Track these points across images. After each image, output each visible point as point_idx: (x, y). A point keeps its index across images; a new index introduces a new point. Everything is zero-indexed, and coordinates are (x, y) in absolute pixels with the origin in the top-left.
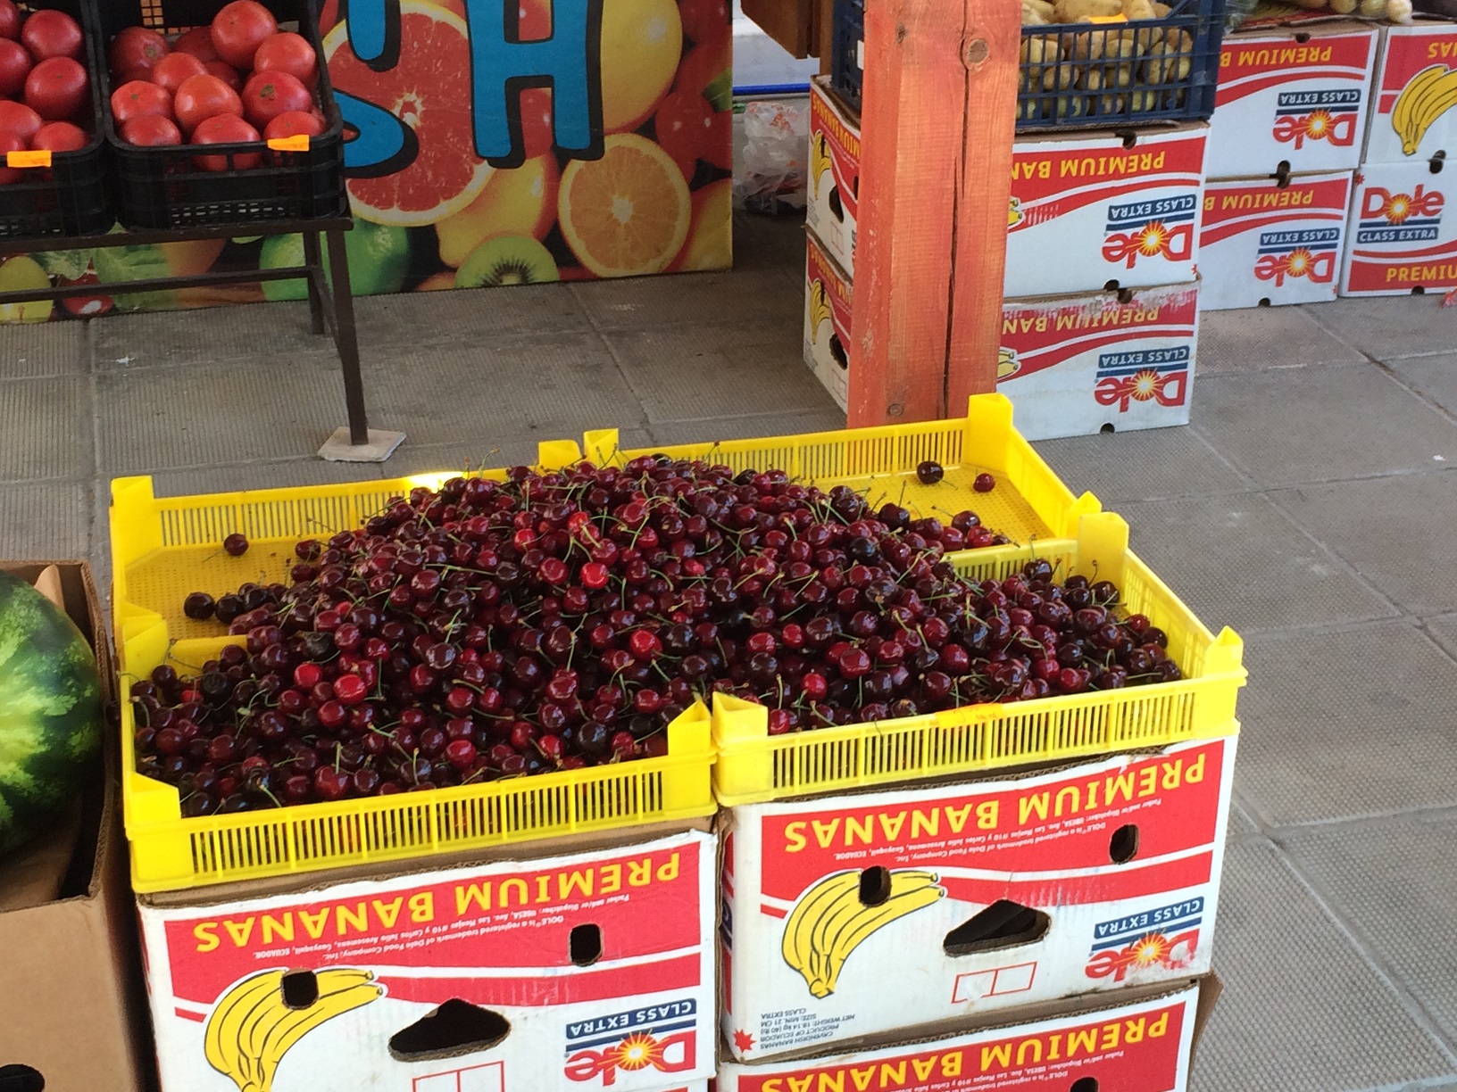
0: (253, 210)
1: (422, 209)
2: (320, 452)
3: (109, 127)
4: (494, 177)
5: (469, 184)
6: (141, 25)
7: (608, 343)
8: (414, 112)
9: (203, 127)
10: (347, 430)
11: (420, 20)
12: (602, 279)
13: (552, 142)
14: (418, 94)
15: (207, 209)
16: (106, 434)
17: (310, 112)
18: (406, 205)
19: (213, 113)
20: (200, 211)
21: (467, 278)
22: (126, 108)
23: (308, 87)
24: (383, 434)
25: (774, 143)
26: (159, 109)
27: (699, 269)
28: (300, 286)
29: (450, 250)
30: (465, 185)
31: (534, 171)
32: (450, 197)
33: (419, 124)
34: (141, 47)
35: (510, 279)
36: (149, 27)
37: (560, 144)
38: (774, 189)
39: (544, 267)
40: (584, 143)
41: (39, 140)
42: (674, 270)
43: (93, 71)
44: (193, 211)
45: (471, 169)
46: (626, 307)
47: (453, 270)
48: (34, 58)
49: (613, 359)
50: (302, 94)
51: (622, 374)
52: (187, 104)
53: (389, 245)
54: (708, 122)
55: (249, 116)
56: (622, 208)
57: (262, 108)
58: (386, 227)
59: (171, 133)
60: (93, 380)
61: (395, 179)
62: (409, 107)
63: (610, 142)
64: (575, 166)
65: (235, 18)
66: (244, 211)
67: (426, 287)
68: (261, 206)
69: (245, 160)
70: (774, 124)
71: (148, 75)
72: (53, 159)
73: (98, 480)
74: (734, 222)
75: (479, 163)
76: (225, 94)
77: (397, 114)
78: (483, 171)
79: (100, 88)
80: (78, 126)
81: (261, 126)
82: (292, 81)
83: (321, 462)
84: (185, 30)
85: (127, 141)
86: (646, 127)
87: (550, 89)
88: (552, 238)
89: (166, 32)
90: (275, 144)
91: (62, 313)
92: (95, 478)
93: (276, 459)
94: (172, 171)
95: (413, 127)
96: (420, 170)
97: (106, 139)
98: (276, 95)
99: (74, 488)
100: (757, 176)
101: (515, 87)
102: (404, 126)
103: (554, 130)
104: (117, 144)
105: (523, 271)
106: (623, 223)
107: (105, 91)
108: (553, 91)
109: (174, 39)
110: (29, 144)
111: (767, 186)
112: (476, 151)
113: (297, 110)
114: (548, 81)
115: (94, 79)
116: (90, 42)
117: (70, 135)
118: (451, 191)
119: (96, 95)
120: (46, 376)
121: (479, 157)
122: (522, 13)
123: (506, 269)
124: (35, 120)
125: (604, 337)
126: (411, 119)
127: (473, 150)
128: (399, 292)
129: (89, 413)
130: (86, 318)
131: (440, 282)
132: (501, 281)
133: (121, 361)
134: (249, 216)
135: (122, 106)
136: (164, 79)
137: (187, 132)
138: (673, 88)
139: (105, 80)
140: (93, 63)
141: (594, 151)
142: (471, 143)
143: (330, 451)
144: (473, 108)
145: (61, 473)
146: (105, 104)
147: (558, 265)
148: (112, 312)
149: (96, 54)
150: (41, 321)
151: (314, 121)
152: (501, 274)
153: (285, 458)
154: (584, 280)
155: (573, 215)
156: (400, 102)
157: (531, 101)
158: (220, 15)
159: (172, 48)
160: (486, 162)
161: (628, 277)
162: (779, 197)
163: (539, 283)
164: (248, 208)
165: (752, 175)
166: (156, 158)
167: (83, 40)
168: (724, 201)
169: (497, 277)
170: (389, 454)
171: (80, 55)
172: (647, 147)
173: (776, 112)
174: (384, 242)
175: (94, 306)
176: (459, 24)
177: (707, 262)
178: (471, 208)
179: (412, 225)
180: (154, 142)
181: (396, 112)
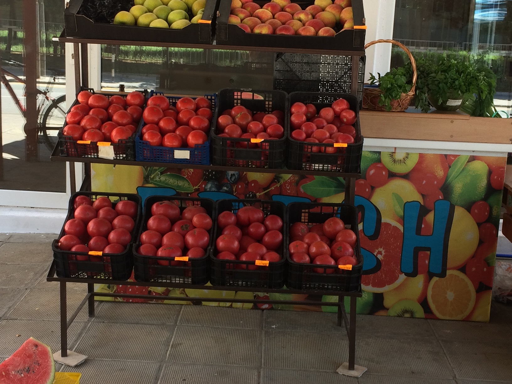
0: (329, 287)
1: (379, 287)
2: (337, 371)
3: (288, 255)
4: (406, 280)
5: (397, 281)
6: (301, 221)
7: (441, 344)
8: (381, 254)
9: (317, 258)
10: (348, 364)
11: (388, 225)
12: (441, 320)
13: (428, 270)
14: (383, 249)
15: (315, 285)
16: (266, 352)
17: (352, 257)
18: (374, 286)
19: (321, 254)
20: (312, 285)
21: (392, 312)
22: (293, 249)
23: (353, 248)
24: (360, 367)
25: (507, 278)
26: (304, 250)
27: (477, 321)
28: (336, 309)
29: (387, 302)
30: (396, 281)
31: (420, 279)
32: (390, 284)
33: (382, 258)
34: (300, 229)
35: (407, 315)
36: (303, 222)
37: (430, 271)
38: (506, 294)
39: (420, 312)
40: (439, 271)
41: (266, 257)
42: (467, 320)
43: (285, 236)
44: (310, 285)
45: (398, 276)
46: (448, 331)
47: (388, 309)
48: (267, 230)
49: (443, 351)
50: (351, 250)
51: (446, 357)
52: (313, 250)
53: (366, 298)
54: (485, 269)
55: (333, 256)
56: (450, 296)
57: (337, 253)
58: (366, 292)
59: (307, 259)
60: (263, 333)
61: (372, 276)
62: (380, 253)
63: (449, 272)
64: (435, 279)
65: (332, 223)
66: (326, 287)
67: (377, 314)
68: (332, 286)
69: (330, 271)
70: (507, 270)
71: (302, 239)
72: (269, 264)
73: (262, 369)
74: (491, 305)
75: (401, 274)
76: (326, 248)
77: (375, 255)
78: (402, 277)
79: (286, 241)
80: (278, 253)
81: (336, 260)
82: (348, 246)
83: (337, 374)
84: (314, 224)
85: (293, 260)
86: (463, 269)
87: (429, 252)
88: (424, 303)
89: (308, 224)
90: (340, 266)
91: (256, 307)
92: (261, 368)
93: (322, 371)
94: (306, 271)
95: (380, 259)
96: (380, 274)
97: (287, 259)
98: (342, 250)
99: (254, 371)
100: (499, 288)
101: (417, 250)
102: (377, 259)
103: (429, 265)
104: (290, 261)
105: (412, 313)
106: (450, 301)
107: (288, 242)
108: (430, 253)
109: (311, 226)
110: (262, 258)
111: (503, 292)
112: (401, 270)
113: (348, 255)
114: (429, 249)
115: (285, 238)
116: (285, 226)
117: (275, 256)
118: (390, 283)
119: (285, 244)
120: (248, 329)
121: (402, 272)
122: (423, 226)
123: (406, 311)
124: (264, 250)
125: (440, 342)
126: (380, 257)
127: (400, 269)
128: (367, 315)
129: (261, 344)
130: (263, 310)
131: (382, 313)
132: (404, 315)
133: (273, 326)
134: (328, 288)
135: (292, 248)
136: (307, 240)
137: (312, 260)
138: (474, 256)
139: (288, 239)
140: (285, 233)
141: (442, 275)
142: (399, 267)
143: (341, 371)
144: (402, 255)
145: (250, 364)
146: (287, 247)
147: (425, 313)
148: (271, 309)
149: (286, 231)
150: (249, 309)
151: (354, 260)
152: (404, 313)
153: (325, 371)
154: (433, 319)
155: (432, 296)
156: (377, 251)
157: (422, 255)
158: (327, 221)
159: (310, 230)
160: (404, 274)
161: (450, 320)
162: (508, 297)
163: (417, 318)
164: (328, 286)
165: (497, 288)
166: (302, 267)
167: (283, 226)
168: (488, 298)
169: (402, 314)
170: (361, 375)
171: (281, 230)
172: (462, 276)
173: (508, 266)
174: (365, 297)
175: (266, 306)
176: (401, 228)
177: (480, 319)
178: (397, 289)
179: (375, 292)
180: (302, 261)
181: (375, 254)
